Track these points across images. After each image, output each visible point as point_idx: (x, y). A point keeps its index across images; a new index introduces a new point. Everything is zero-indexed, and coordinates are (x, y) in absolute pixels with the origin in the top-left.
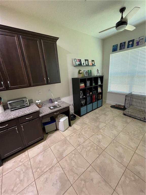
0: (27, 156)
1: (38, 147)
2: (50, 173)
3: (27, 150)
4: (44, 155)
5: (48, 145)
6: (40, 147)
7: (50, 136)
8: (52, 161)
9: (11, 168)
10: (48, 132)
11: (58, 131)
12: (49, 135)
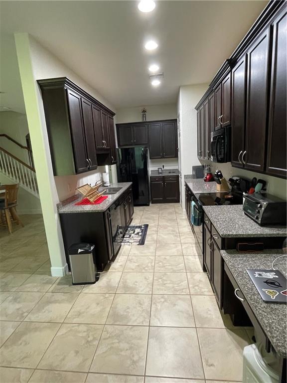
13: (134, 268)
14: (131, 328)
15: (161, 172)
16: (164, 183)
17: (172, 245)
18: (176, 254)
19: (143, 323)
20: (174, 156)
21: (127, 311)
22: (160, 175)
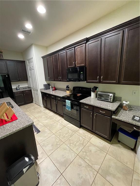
0: (90, 137)
1: (100, 141)
2: (85, 167)
3: (94, 135)
4: (97, 152)
5: (108, 150)
6: (102, 143)
7: (119, 147)
8: (96, 163)
9: (80, 134)
10: (121, 142)
11: (135, 154)
12: (119, 145)
13: (51, 148)
14: (95, 184)
15: (19, 89)
16: (24, 95)
17: (55, 124)
18: (62, 127)
19: (94, 175)
20: (25, 80)
21: (81, 177)
22: (19, 91)
